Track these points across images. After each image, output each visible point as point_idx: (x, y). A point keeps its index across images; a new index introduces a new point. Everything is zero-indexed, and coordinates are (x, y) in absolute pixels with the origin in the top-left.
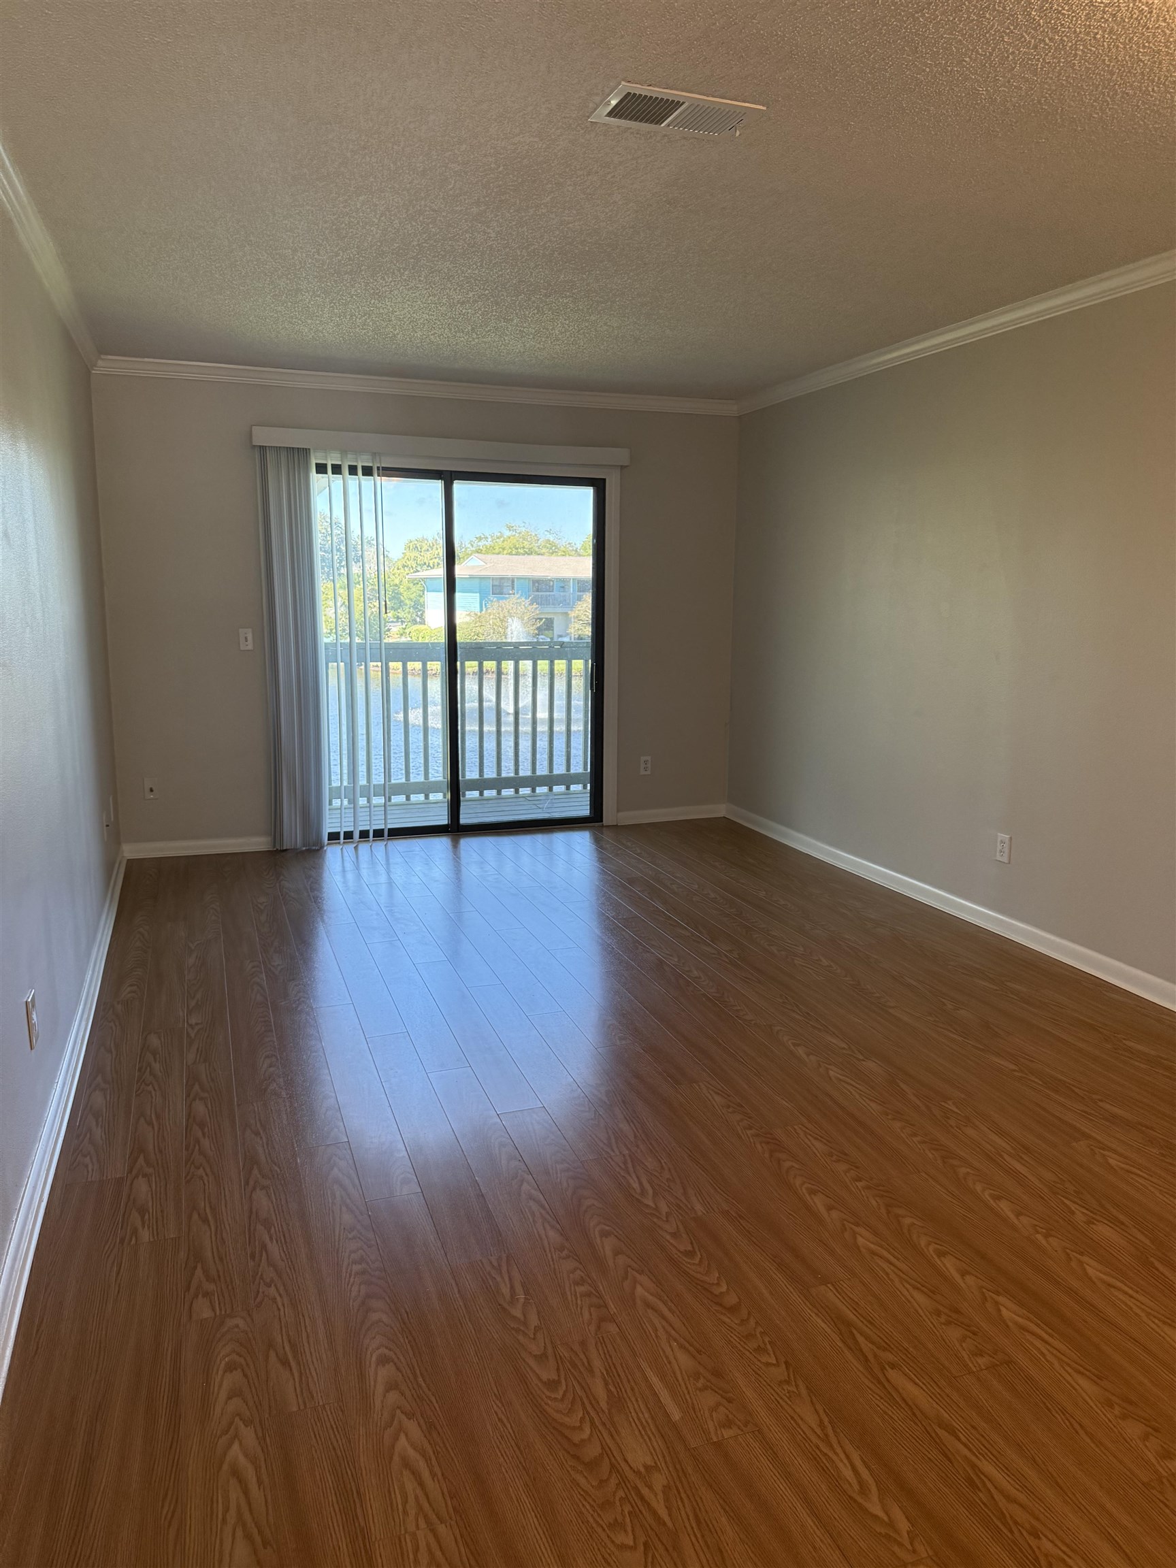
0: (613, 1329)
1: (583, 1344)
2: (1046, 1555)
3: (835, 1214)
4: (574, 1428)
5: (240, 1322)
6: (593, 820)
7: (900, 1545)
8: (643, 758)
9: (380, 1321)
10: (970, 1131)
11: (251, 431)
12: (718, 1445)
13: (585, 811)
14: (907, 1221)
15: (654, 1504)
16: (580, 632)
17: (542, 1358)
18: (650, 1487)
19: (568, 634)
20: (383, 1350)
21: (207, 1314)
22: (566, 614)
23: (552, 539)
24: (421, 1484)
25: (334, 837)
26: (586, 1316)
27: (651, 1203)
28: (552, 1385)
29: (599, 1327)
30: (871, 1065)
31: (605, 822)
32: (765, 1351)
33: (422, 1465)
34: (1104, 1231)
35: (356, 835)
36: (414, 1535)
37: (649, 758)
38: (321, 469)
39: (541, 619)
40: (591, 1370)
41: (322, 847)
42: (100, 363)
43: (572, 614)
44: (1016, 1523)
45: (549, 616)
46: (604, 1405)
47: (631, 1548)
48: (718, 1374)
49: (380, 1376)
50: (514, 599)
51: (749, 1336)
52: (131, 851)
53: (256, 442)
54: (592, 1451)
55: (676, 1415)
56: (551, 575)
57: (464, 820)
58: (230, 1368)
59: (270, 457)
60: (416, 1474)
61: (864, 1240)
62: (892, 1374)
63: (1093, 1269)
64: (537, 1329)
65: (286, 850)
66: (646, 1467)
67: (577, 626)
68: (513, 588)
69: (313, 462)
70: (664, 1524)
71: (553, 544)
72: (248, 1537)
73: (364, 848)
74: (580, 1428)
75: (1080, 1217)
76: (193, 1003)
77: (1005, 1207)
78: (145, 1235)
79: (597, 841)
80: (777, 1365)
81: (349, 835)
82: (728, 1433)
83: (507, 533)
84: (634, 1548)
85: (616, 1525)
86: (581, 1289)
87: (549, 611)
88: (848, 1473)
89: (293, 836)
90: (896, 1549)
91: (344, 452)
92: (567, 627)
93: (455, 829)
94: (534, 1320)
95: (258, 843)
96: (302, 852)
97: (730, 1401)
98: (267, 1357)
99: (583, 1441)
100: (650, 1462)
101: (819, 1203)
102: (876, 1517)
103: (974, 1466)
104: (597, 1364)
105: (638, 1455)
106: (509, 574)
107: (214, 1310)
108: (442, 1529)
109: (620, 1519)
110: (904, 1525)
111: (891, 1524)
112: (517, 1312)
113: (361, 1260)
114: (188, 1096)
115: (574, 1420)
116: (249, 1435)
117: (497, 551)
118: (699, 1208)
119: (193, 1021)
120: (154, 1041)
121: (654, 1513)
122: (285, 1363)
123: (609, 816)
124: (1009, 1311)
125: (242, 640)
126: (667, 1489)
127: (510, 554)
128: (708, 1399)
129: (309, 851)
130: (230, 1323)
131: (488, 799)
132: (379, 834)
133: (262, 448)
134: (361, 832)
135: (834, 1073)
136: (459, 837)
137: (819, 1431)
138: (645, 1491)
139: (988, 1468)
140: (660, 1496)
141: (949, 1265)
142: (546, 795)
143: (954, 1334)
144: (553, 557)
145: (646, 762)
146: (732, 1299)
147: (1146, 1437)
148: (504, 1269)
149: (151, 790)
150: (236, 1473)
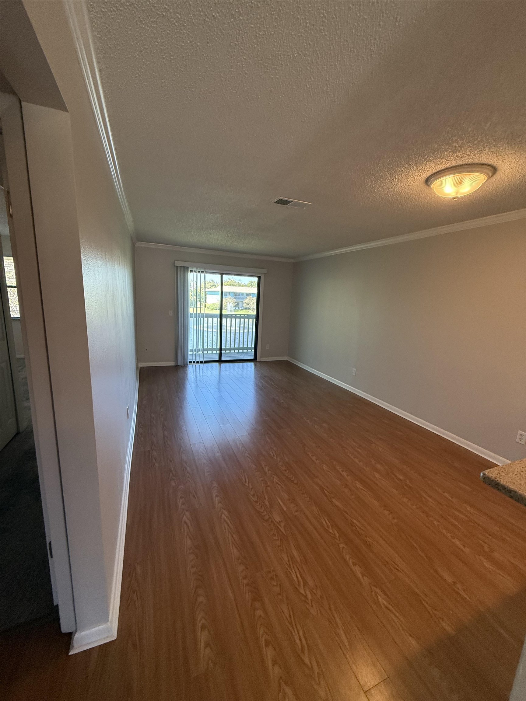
0: (269, 488)
1: (263, 492)
2: (369, 541)
3: (318, 461)
4: (262, 512)
5: (182, 487)
6: (254, 360)
7: (337, 539)
8: (267, 345)
9: (215, 486)
10: (348, 441)
11: (174, 262)
12: (295, 516)
13: (252, 358)
14: (335, 463)
15: (282, 530)
16: (246, 306)
17: (254, 495)
18: (281, 527)
19: (243, 307)
20: (216, 494)
21: (174, 484)
22: (243, 302)
23: (239, 282)
24: (229, 526)
25: (191, 362)
26: (263, 485)
27: (275, 458)
28: (257, 502)
29: (266, 488)
30: (324, 425)
31: (257, 361)
32: (304, 494)
33: (228, 521)
34: (379, 466)
35: (196, 362)
36: (228, 538)
37: (269, 345)
38: (191, 271)
39: (236, 303)
40: (265, 499)
41: (188, 365)
42: (137, 243)
43: (244, 302)
44: (362, 534)
45: (238, 302)
46: (268, 506)
47: (277, 540)
48: (294, 500)
49: (216, 500)
50: (230, 297)
51: (301, 490)
52: (141, 365)
53: (176, 265)
54: (267, 517)
55: (285, 509)
56: (239, 292)
57: (222, 359)
58: (181, 498)
59: (179, 268)
60: (227, 524)
61: (325, 467)
62: (334, 500)
63: (377, 475)
64: (252, 489)
65: (178, 366)
66: (280, 522)
67: (245, 305)
68: (229, 295)
69: (189, 270)
70: (284, 534)
71: (240, 284)
72: (190, 538)
73: (198, 365)
74: (264, 512)
75: (373, 462)
76: (161, 406)
77: (356, 460)
78: (157, 465)
79: (255, 365)
80: (307, 497)
81: (194, 362)
82: (297, 513)
83: (228, 280)
84: (278, 540)
85: (274, 535)
86: (261, 479)
87: (239, 301)
88: (324, 523)
89: (181, 362)
90: (336, 540)
91: (197, 268)
92: (243, 305)
93: (220, 361)
94: (251, 487)
95: (172, 364)
96: (183, 366)
97: (297, 506)
98: (189, 496)
99: (265, 515)
100: (280, 520)
101: (314, 458)
102: (331, 533)
103: (352, 521)
104: (266, 497)
105: (277, 518)
106: (229, 291)
107: (175, 483)
108: (234, 536)
109: (274, 533)
110: (337, 535)
111: (334, 535)
112: (247, 484)
113: (209, 472)
114: (163, 429)
115: (262, 511)
116: (187, 514)
117: (226, 285)
118: (287, 460)
119: (162, 410)
120: (153, 415)
121: (282, 532)
122: (194, 496)
123: (258, 359)
124: (358, 485)
125: (170, 313)
126: (284, 526)
127: (229, 286)
128: (292, 505)
129: (184, 366)
130: (180, 487)
131: (228, 353)
132: (202, 362)
133: (177, 266)
134: (197, 361)
135: (316, 426)
136: (221, 363)
137: (317, 512)
138: (279, 527)
139: (355, 521)
140: (283, 528)
141: (344, 474)
142: (242, 352)
143: (346, 490)
144: (240, 287)
145: (268, 346)
146: (296, 482)
147: (389, 514)
148: (243, 474)
149: (146, 350)
150: (185, 523)
